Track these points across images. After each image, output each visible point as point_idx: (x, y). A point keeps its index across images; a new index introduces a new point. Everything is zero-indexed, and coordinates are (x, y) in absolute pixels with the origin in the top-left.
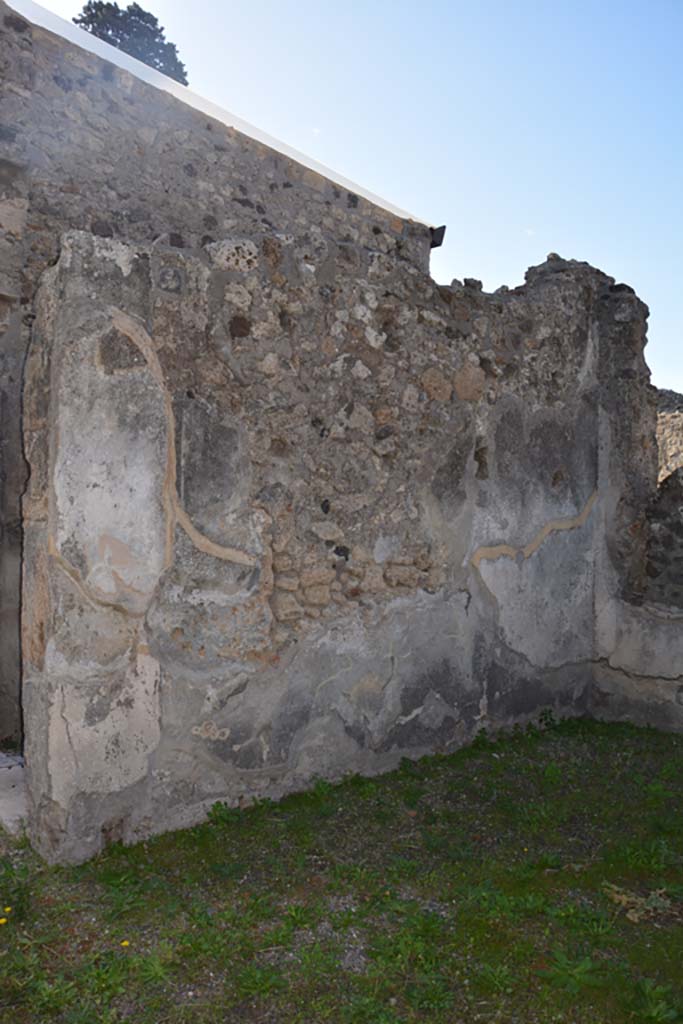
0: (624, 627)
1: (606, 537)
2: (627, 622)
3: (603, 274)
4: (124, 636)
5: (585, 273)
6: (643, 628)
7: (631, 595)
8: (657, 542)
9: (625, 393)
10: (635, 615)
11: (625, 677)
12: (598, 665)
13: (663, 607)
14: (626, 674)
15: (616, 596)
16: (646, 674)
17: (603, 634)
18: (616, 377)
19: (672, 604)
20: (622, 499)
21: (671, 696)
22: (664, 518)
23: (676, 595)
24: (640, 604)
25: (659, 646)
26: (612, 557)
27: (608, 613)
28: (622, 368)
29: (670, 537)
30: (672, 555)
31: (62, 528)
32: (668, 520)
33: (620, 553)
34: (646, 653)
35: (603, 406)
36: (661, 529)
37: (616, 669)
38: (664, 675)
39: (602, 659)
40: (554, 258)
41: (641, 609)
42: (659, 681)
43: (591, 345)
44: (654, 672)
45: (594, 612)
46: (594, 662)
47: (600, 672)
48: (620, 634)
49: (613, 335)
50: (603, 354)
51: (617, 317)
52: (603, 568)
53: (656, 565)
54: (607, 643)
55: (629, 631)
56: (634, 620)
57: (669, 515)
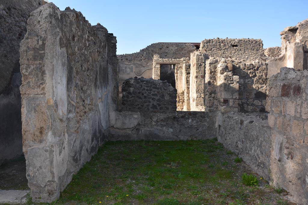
0: (117, 118)
1: (111, 96)
2: (118, 116)
3: (107, 30)
6: (123, 117)
7: (119, 110)
8: (125, 97)
9: (115, 61)
10: (121, 115)
11: (118, 130)
12: (110, 128)
13: (127, 112)
14: (118, 129)
15: (115, 111)
16: (124, 128)
17: (112, 120)
18: (112, 56)
19: (129, 111)
20: (114, 87)
21: (130, 132)
22: (126, 91)
23: (130, 109)
24: (121, 112)
25: (127, 121)
26: (113, 101)
27: (113, 115)
28: (114, 54)
29: (128, 95)
30: (129, 99)
32: (127, 91)
33: (115, 100)
34: (124, 123)
35: (109, 63)
36: (125, 94)
37: (116, 128)
38: (129, 128)
39: (112, 126)
40: (99, 24)
41: (122, 113)
42: (127, 129)
43: (107, 47)
44: (126, 127)
45: (109, 115)
46: (110, 127)
47: (111, 130)
48: (116, 119)
49: (111, 46)
50: (109, 51)
51: (112, 42)
52: (111, 104)
53: (125, 102)
54: (113, 122)
55: (119, 118)
56: (120, 116)
57: (128, 90)
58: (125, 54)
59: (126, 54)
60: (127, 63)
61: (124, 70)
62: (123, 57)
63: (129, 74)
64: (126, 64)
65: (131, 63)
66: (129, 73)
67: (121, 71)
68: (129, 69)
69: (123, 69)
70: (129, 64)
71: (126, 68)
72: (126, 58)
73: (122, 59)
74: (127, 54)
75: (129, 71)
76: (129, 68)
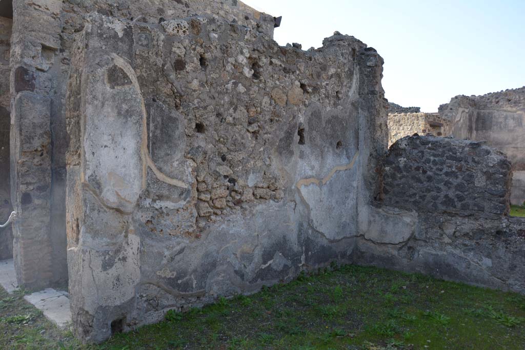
0: (372, 219)
1: (363, 174)
2: (374, 216)
3: (361, 42)
4: (121, 224)
5: (353, 40)
6: (382, 219)
7: (376, 203)
8: (388, 177)
9: (372, 102)
10: (378, 213)
11: (372, 244)
12: (359, 238)
13: (391, 209)
14: (373, 242)
15: (368, 204)
16: (383, 242)
17: (362, 222)
18: (368, 94)
19: (396, 207)
20: (370, 155)
21: (395, 253)
22: (391, 164)
23: (397, 202)
24: (380, 207)
25: (389, 228)
26: (366, 184)
27: (364, 212)
28: (371, 90)
29: (394, 174)
30: (396, 182)
31: (89, 169)
32: (394, 165)
33: (370, 182)
34: (383, 232)
35: (362, 109)
36: (390, 170)
37: (369, 240)
38: (392, 243)
39: (361, 235)
40: (337, 33)
41: (380, 210)
42: (389, 246)
43: (356, 77)
44: (387, 241)
45: (357, 212)
46: (358, 236)
47: (361, 242)
48: (370, 222)
49: (366, 73)
50: (362, 82)
51: (368, 64)
52: (362, 190)
53: (388, 188)
54: (363, 227)
55: (374, 221)
56: (377, 216)
57: (394, 163)
58: (504, 91)
59: (507, 90)
60: (509, 109)
61: (501, 122)
62: (501, 97)
63: (511, 131)
64: (505, 111)
65: (518, 108)
66: (512, 128)
67: (494, 125)
68: (512, 121)
69: (500, 120)
70: (514, 109)
71: (506, 118)
72: (506, 97)
73: (497, 100)
74: (510, 89)
75: (513, 125)
76: (514, 119)
